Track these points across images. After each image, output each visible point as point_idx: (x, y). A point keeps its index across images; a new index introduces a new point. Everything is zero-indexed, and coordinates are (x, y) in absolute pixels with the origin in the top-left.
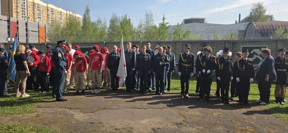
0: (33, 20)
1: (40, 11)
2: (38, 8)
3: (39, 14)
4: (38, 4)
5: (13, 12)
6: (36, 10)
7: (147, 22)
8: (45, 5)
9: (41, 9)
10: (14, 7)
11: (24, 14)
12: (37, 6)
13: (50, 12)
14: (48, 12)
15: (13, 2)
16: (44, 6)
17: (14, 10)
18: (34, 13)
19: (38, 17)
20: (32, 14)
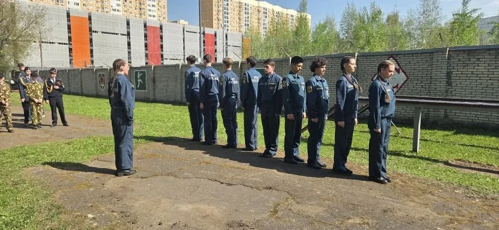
0: (238, 30)
1: (248, 14)
2: (246, 9)
3: (247, 19)
4: (246, 4)
5: (214, 19)
6: (243, 13)
7: (424, 12)
8: (256, 4)
9: (250, 11)
10: (215, 13)
11: (228, 21)
12: (244, 6)
13: (262, 15)
14: (259, 14)
15: (214, 5)
16: (253, 6)
17: (215, 17)
18: (240, 19)
19: (246, 24)
20: (238, 20)
